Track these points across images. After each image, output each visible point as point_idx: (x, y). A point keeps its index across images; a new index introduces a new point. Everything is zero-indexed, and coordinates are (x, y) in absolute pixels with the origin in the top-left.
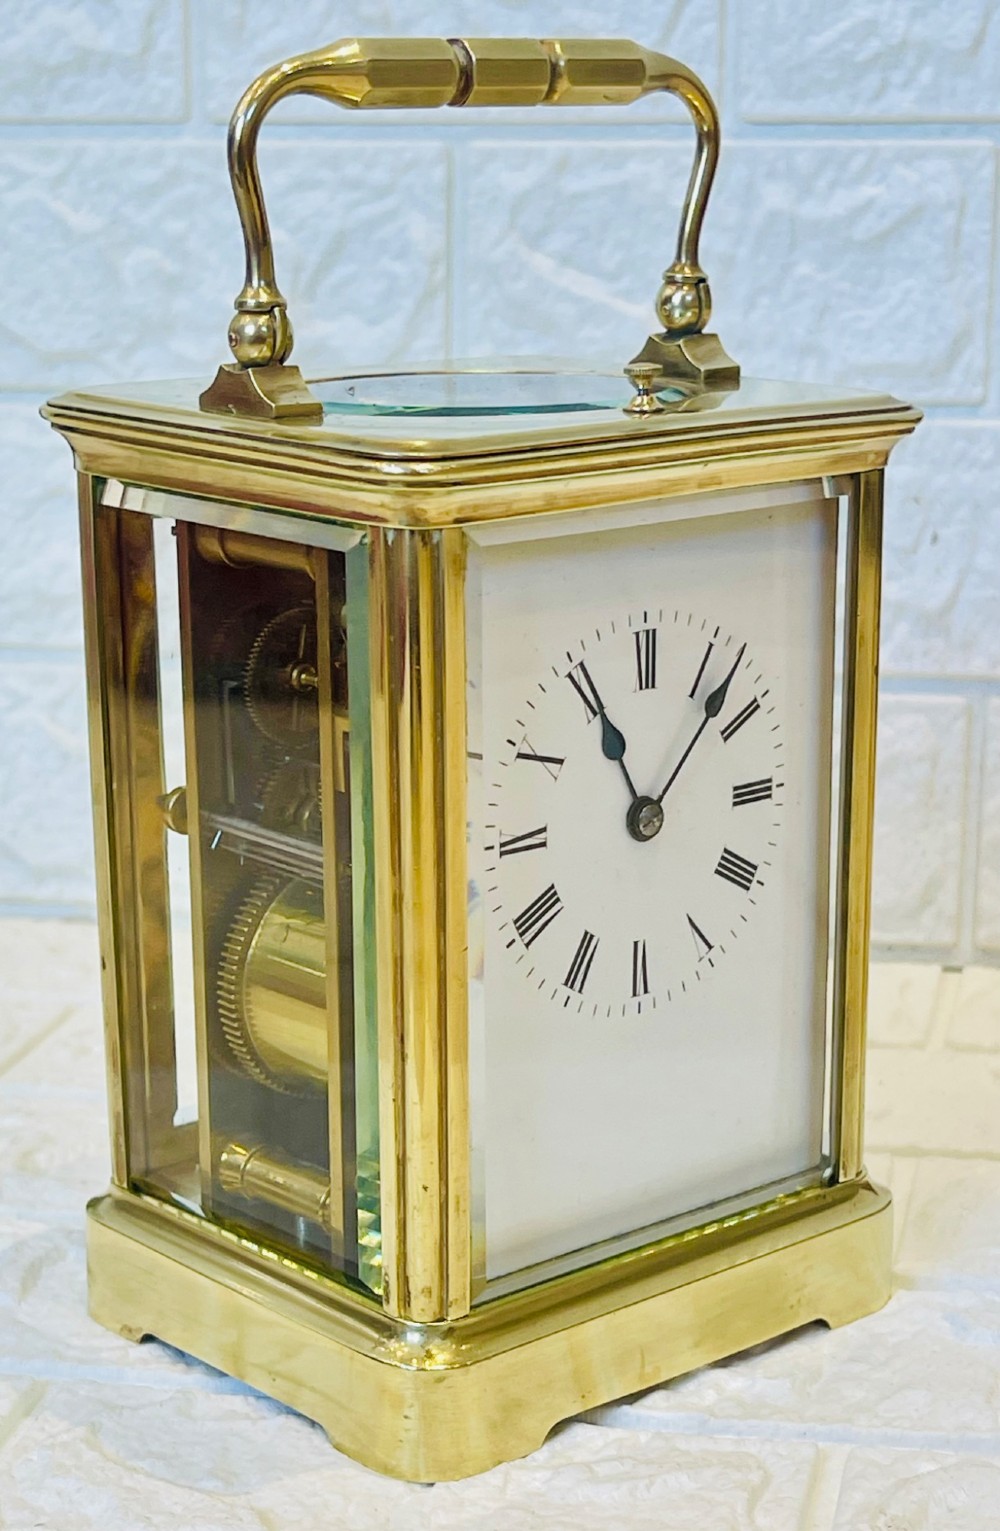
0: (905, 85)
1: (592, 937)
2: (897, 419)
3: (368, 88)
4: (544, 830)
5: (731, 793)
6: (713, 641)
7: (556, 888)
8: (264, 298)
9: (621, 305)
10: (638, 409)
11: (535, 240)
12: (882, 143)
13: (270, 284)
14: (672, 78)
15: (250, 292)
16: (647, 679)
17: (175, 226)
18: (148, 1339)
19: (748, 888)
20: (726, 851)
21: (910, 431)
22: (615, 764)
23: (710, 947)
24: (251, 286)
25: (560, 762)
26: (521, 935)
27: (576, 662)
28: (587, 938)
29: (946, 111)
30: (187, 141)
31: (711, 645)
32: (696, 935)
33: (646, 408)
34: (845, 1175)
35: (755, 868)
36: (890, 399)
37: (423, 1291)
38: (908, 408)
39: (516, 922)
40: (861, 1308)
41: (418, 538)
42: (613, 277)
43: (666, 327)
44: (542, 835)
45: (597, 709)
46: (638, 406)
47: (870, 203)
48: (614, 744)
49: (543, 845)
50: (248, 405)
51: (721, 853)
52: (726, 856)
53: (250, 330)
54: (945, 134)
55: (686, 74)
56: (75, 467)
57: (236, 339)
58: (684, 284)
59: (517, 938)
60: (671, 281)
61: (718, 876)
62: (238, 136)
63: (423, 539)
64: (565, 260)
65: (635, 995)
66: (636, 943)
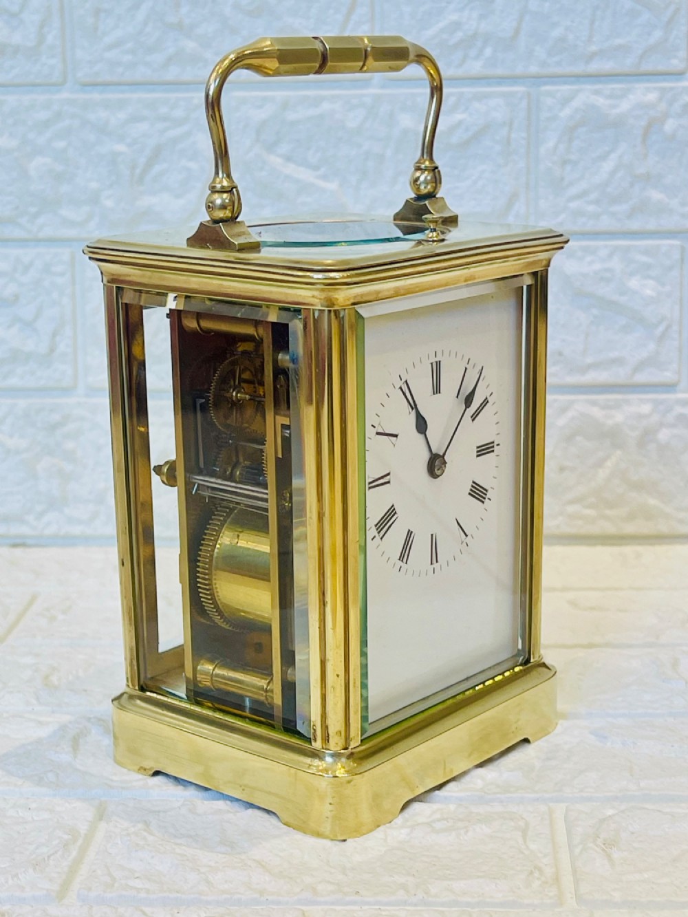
0: (477, 57)
1: (412, 532)
2: (557, 242)
3: (277, 65)
4: (388, 474)
5: (475, 450)
6: (467, 366)
7: (395, 506)
8: (225, 183)
9: (322, 184)
10: (431, 239)
11: (271, 148)
12: (465, 90)
13: (229, 176)
14: (422, 57)
15: (218, 180)
16: (437, 389)
17: (61, 144)
18: (157, 773)
19: (483, 502)
20: (474, 482)
21: (562, 248)
22: (421, 437)
23: (466, 536)
24: (218, 176)
25: (396, 436)
26: (379, 533)
27: (404, 380)
28: (410, 533)
29: (499, 71)
30: (65, 95)
31: (466, 369)
32: (460, 529)
33: (435, 239)
34: (534, 658)
35: (486, 491)
36: (551, 231)
37: (337, 733)
38: (561, 235)
39: (376, 526)
40: (544, 732)
41: (332, 314)
42: (316, 168)
43: (416, 194)
44: (388, 477)
45: (414, 406)
46: (431, 238)
47: (460, 122)
48: (422, 425)
49: (389, 482)
50: (221, 243)
51: (471, 483)
52: (474, 485)
53: (219, 202)
54: (499, 84)
55: (428, 56)
56: (102, 281)
57: (210, 207)
58: (426, 170)
59: (377, 535)
60: (418, 169)
61: (470, 496)
62: (211, 93)
63: (336, 315)
64: (288, 159)
65: (431, 564)
66: (432, 535)
